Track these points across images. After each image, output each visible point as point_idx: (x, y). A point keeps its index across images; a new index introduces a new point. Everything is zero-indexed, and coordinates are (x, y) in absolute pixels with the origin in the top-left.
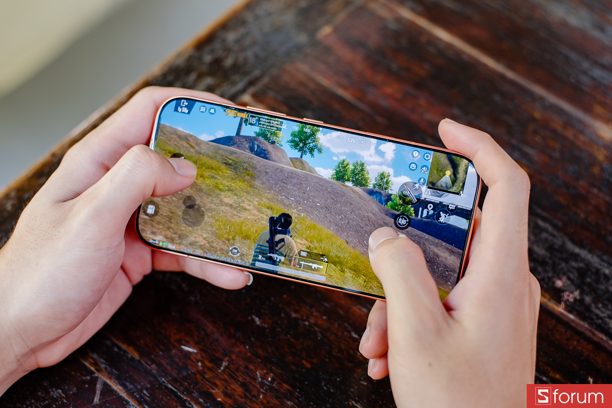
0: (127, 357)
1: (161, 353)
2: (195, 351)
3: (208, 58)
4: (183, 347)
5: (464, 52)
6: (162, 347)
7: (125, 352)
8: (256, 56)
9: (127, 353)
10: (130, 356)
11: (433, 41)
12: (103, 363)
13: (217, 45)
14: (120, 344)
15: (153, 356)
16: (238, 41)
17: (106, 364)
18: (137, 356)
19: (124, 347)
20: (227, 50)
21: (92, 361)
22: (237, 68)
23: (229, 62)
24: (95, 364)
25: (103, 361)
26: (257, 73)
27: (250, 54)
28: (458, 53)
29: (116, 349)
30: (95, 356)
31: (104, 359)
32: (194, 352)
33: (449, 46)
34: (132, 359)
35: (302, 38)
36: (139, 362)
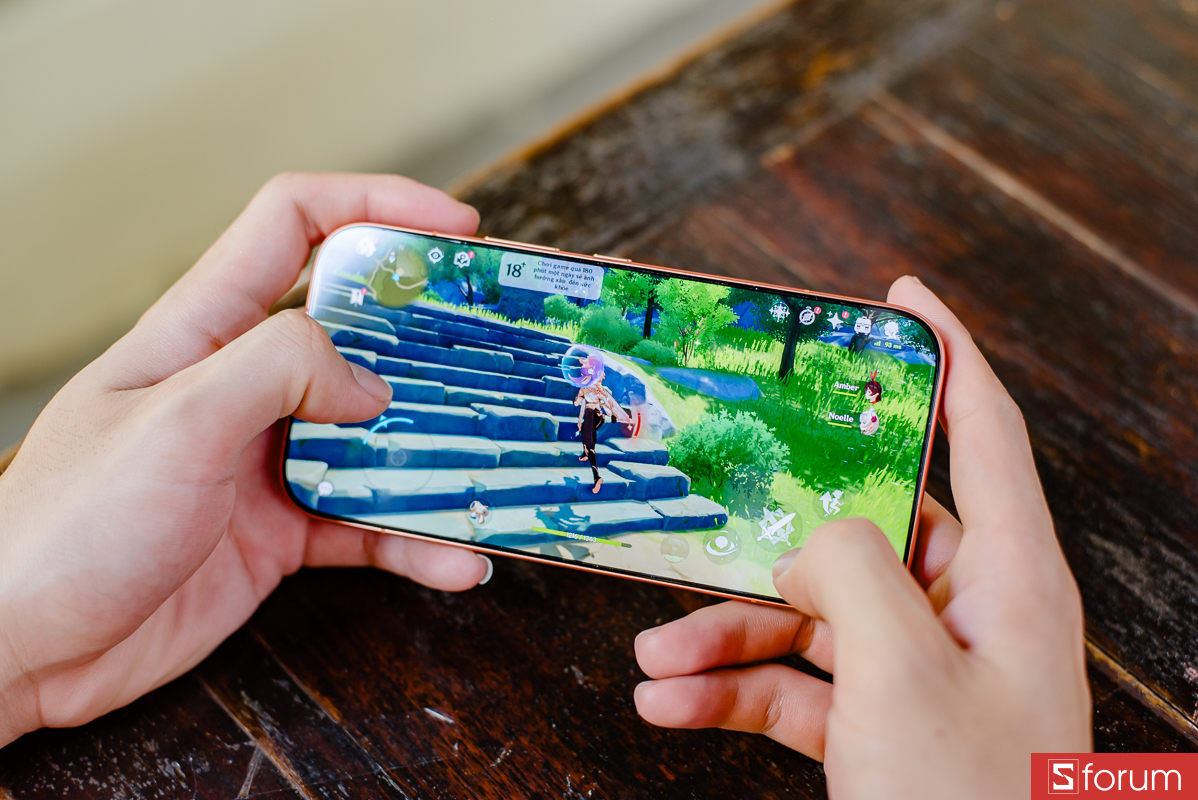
0: (317, 716)
1: (383, 717)
2: (451, 721)
3: (549, 182)
4: (427, 710)
5: (1042, 218)
6: (386, 705)
7: (313, 705)
8: (642, 187)
9: (318, 708)
10: (322, 715)
11: (984, 190)
12: (268, 722)
13: (571, 163)
14: (306, 690)
15: (366, 721)
16: (612, 157)
17: (273, 725)
18: (336, 717)
19: (314, 696)
20: (589, 170)
21: (249, 716)
22: (601, 205)
23: (588, 193)
24: (254, 723)
25: (269, 718)
26: (639, 217)
27: (630, 183)
28: (1031, 218)
29: (297, 699)
30: (255, 706)
31: (272, 715)
32: (447, 723)
33: (1016, 204)
34: (326, 721)
35: (734, 163)
36: (339, 728)
